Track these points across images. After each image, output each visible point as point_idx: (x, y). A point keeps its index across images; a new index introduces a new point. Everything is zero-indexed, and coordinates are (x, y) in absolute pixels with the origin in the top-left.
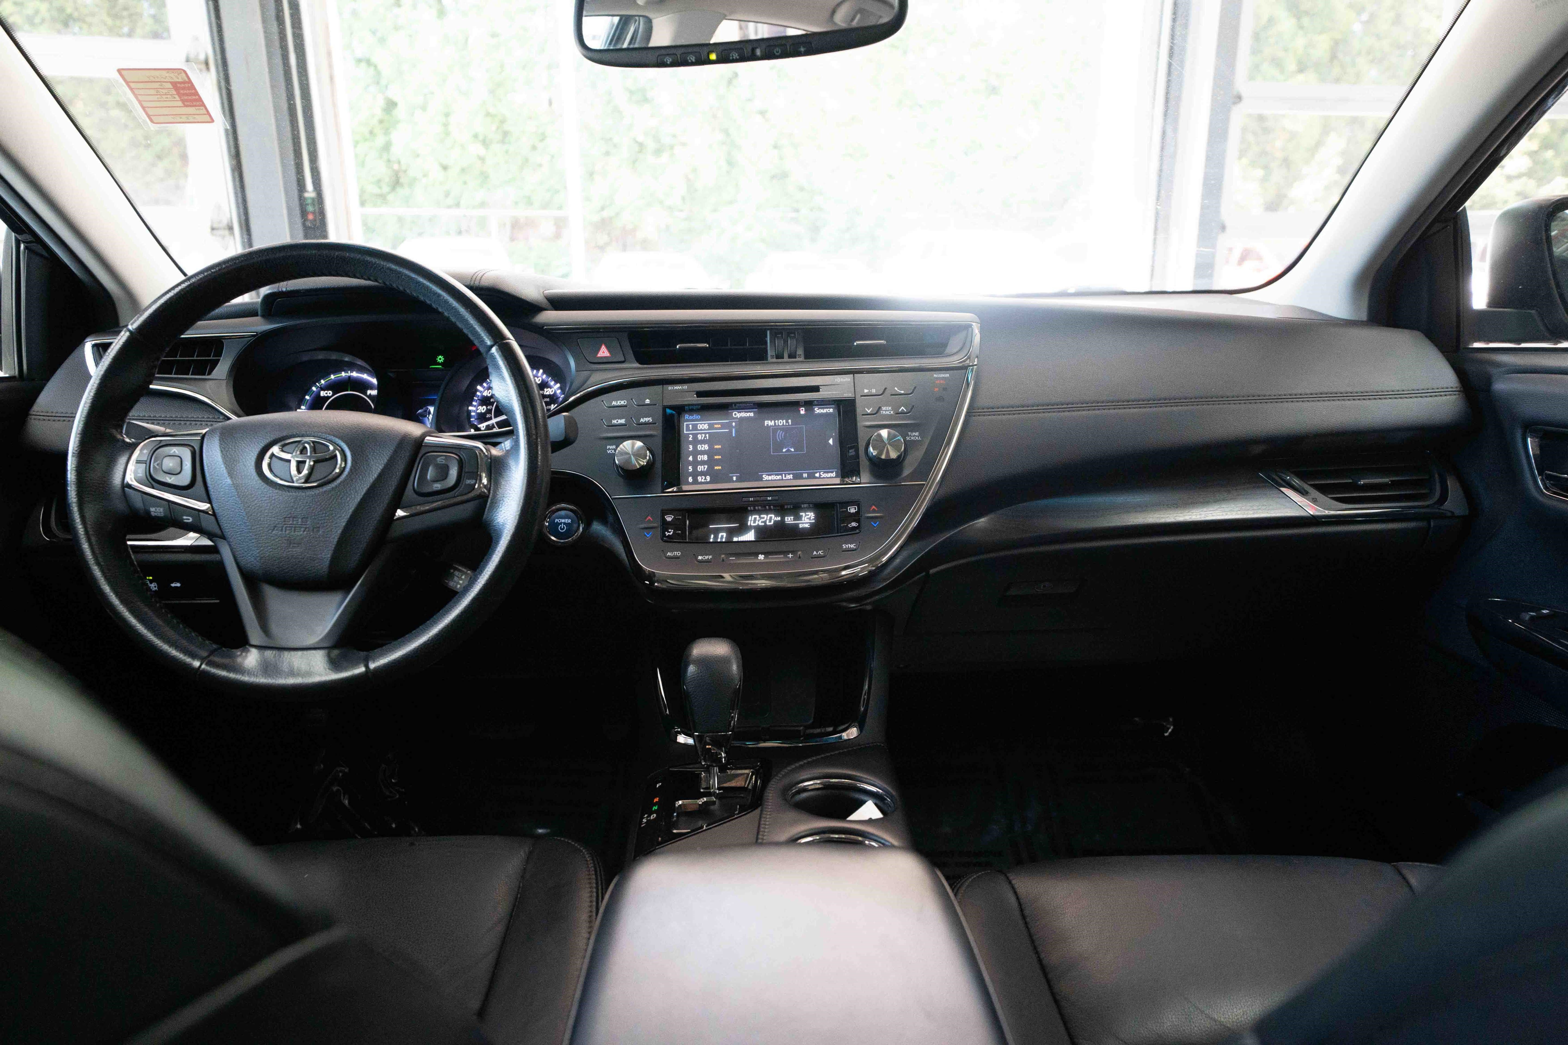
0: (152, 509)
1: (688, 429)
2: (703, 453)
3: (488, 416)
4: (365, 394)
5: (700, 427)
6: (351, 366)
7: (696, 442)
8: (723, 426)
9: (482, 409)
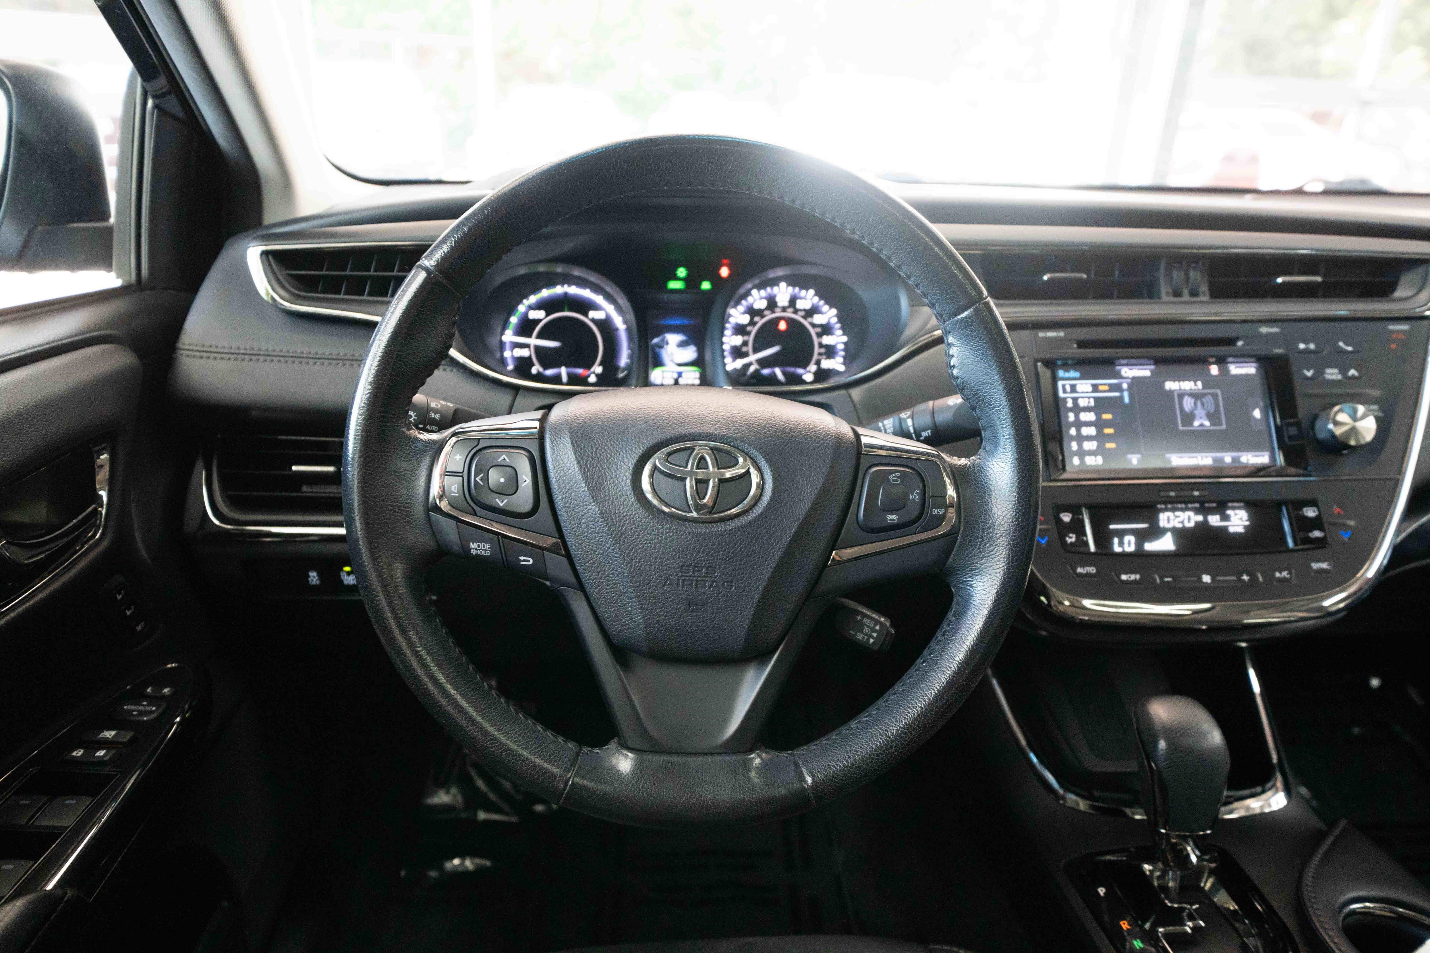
0: (473, 546)
1: (1065, 391)
2: (1088, 424)
3: (744, 349)
4: (586, 315)
5: (1079, 388)
6: (567, 279)
7: (1077, 409)
8: (1112, 388)
9: (738, 340)
